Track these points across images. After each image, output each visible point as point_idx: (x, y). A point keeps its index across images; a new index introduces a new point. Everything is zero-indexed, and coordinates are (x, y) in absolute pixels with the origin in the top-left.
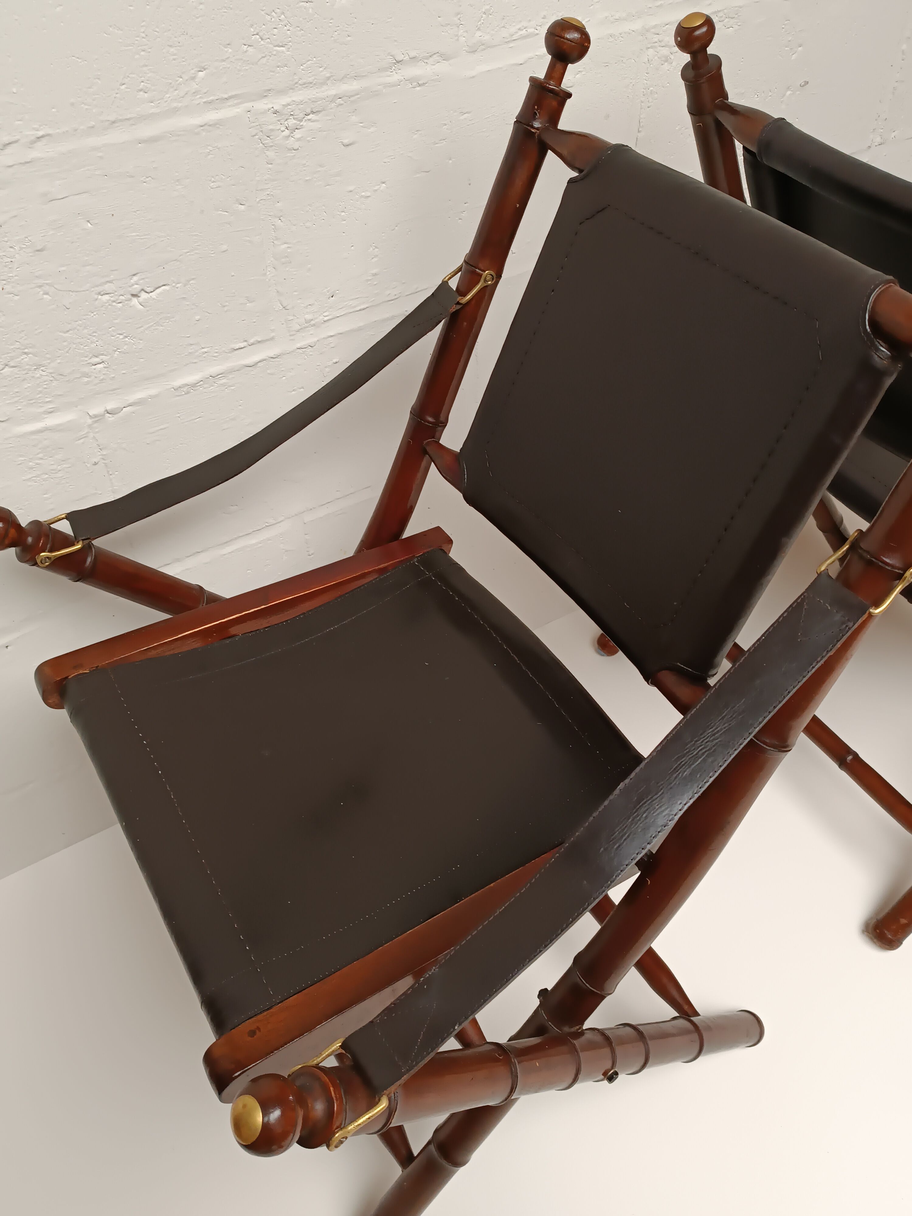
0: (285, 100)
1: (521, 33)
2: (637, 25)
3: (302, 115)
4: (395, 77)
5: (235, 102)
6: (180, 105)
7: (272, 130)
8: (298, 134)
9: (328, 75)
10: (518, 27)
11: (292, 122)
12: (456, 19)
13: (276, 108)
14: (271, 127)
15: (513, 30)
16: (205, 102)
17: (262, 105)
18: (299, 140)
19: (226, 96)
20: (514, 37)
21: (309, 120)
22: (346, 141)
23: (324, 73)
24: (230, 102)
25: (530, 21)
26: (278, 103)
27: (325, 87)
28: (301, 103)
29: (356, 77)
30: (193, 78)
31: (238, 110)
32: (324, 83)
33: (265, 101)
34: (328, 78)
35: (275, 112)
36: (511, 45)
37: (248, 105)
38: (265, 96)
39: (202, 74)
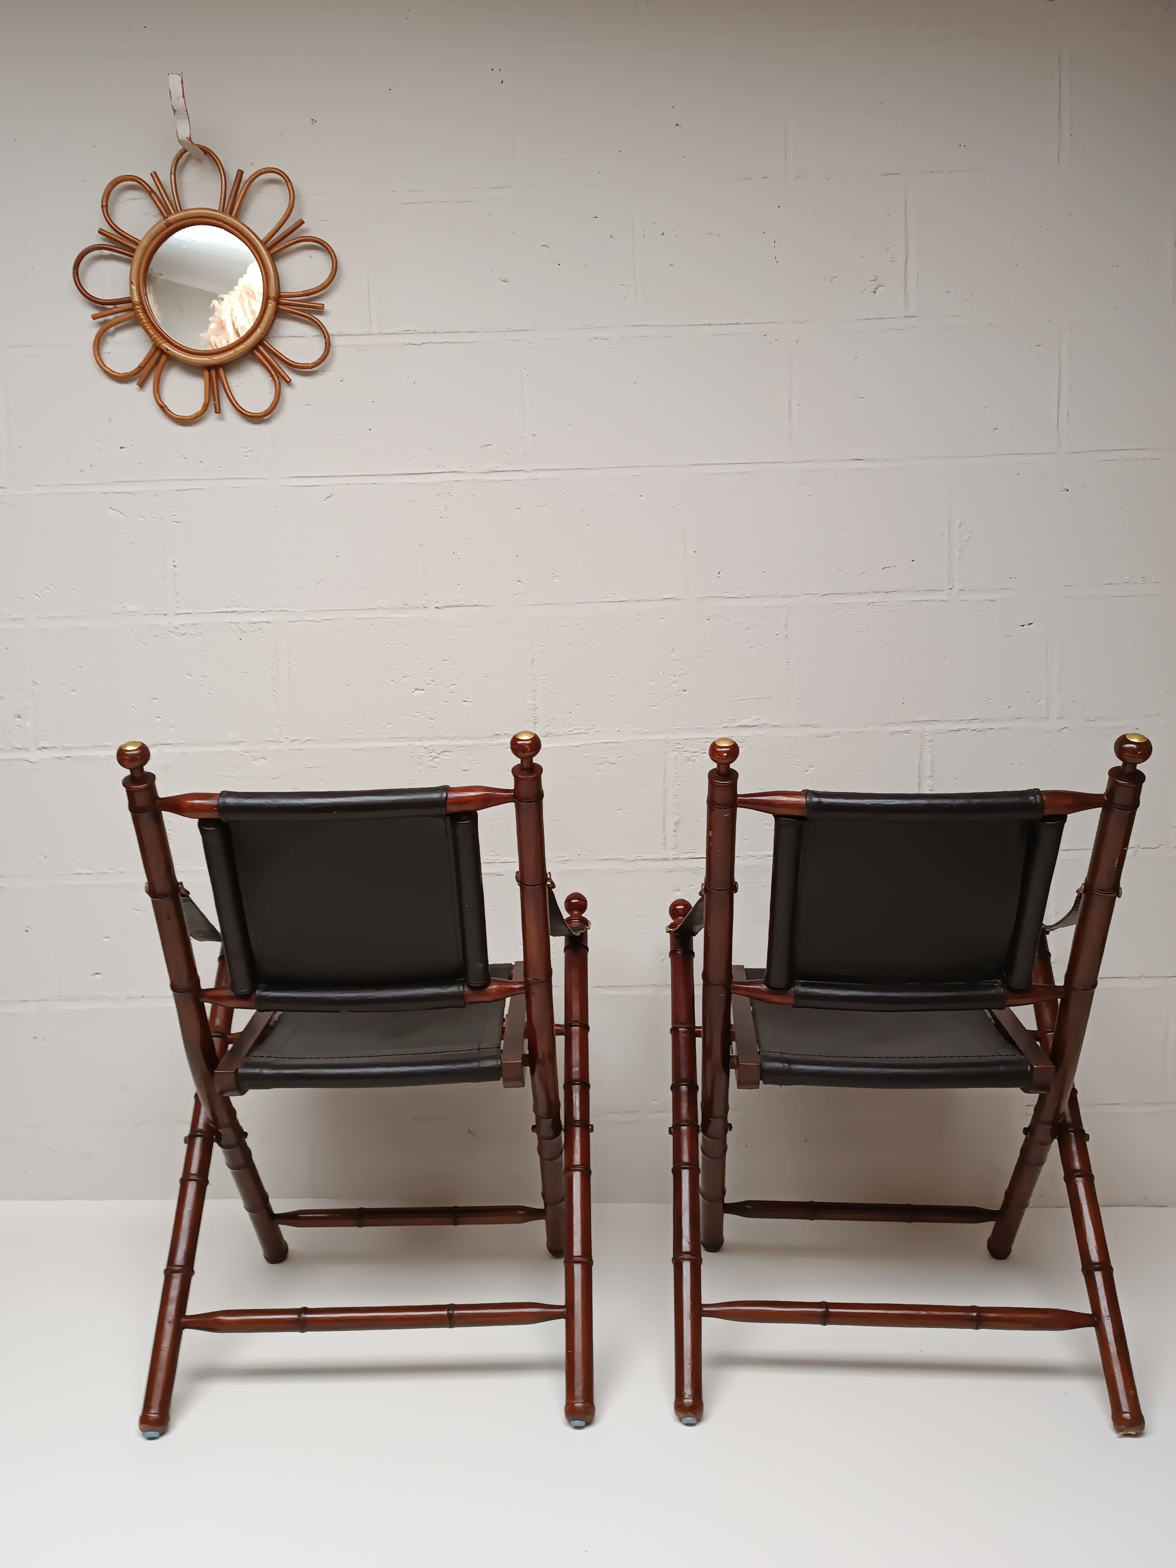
0: (431, 743)
1: (576, 731)
2: (662, 737)
3: (440, 752)
4: (495, 742)
5: (405, 740)
6: (376, 737)
7: (422, 756)
8: (436, 760)
9: (456, 735)
10: (575, 728)
11: (433, 754)
12: (532, 719)
13: (425, 746)
14: (422, 754)
15: (571, 729)
17: (419, 743)
18: (437, 763)
20: (572, 733)
21: (444, 755)
22: (464, 768)
26: (426, 744)
28: (440, 746)
30: (384, 727)
31: (406, 744)
32: (452, 739)
33: (420, 742)
34: (456, 737)
35: (425, 748)
36: (570, 736)
37: (411, 743)
38: (420, 740)
39: (389, 726)
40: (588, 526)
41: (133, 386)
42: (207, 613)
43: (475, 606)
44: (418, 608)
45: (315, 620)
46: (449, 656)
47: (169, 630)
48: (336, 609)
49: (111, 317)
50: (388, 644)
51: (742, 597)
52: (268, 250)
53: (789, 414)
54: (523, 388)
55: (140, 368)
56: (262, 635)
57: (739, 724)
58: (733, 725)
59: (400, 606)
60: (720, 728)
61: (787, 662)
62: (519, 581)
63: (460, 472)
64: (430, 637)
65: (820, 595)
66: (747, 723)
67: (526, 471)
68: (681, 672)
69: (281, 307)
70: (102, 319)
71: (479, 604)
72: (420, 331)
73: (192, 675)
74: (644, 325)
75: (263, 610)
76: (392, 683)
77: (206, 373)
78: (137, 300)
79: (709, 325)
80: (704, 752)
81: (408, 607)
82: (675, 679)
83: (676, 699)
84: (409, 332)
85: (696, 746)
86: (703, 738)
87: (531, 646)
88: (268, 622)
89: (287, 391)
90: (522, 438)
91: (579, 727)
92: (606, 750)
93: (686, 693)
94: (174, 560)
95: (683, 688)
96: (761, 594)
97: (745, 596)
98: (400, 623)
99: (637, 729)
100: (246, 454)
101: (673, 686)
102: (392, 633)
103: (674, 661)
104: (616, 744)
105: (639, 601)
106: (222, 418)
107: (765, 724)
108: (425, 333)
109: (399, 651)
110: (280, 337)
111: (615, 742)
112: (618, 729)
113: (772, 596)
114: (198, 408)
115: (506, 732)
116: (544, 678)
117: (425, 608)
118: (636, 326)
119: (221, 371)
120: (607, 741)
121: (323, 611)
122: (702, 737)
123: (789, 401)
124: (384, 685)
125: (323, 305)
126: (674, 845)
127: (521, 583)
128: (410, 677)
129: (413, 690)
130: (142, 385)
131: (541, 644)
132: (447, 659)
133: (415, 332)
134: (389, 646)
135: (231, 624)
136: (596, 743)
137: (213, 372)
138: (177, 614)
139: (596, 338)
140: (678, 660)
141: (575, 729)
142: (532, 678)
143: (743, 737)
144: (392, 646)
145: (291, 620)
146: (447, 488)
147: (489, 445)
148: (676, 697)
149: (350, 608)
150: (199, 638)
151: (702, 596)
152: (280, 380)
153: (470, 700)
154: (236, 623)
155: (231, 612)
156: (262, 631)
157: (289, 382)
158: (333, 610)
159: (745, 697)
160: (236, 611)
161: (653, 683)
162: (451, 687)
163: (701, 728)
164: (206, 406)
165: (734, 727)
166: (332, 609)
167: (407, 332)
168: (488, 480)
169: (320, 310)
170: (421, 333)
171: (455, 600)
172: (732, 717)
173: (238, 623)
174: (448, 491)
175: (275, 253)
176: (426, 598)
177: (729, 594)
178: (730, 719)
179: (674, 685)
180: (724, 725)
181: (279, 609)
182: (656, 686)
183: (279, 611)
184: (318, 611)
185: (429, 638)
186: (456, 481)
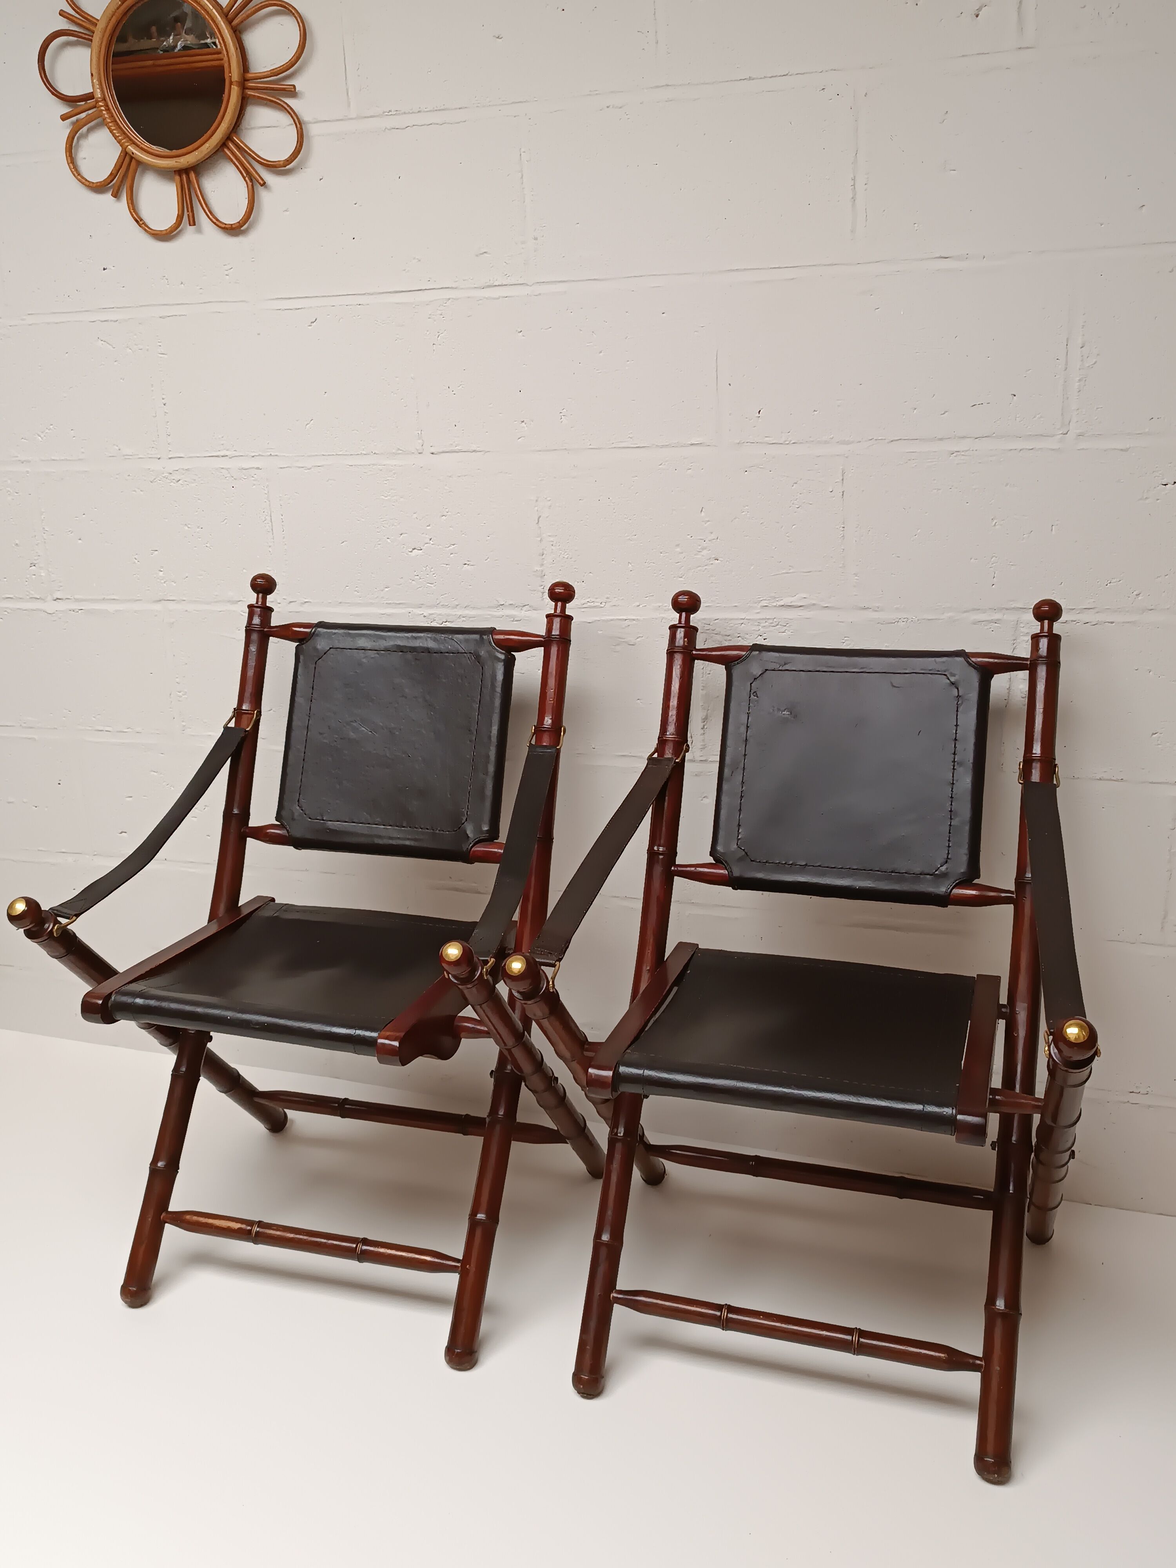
0: (431, 611)
1: (589, 604)
4: (501, 613)
5: (404, 606)
6: (374, 602)
9: (457, 604)
12: (540, 588)
13: (425, 614)
15: (583, 602)
16: (386, 603)
19: (398, 602)
20: (584, 606)
23: (455, 602)
24: (401, 606)
25: (597, 598)
27: (455, 610)
29: (474, 608)
31: (404, 611)
33: (420, 609)
34: (457, 605)
35: (425, 616)
36: (583, 610)
38: (420, 607)
39: (386, 589)
40: (601, 352)
41: (108, 197)
42: (198, 457)
43: (474, 451)
44: (413, 453)
45: (306, 467)
46: (447, 510)
47: (163, 475)
48: (327, 454)
49: (83, 115)
50: (383, 495)
51: (787, 442)
52: (229, 22)
53: (852, 198)
54: (522, 177)
55: (113, 176)
56: (255, 482)
57: (782, 603)
58: (775, 604)
59: (394, 451)
60: (759, 606)
61: (844, 527)
62: (523, 422)
63: (452, 288)
64: (427, 488)
65: (886, 441)
66: (791, 602)
67: (528, 285)
68: (713, 536)
69: (250, 92)
70: (74, 119)
71: (478, 449)
72: (403, 111)
73: (189, 526)
74: (668, 85)
75: (253, 454)
76: (388, 540)
77: (177, 178)
78: (99, 96)
79: (750, 79)
80: (739, 635)
81: (401, 452)
82: (705, 544)
83: (706, 569)
84: (390, 113)
85: (728, 628)
86: (737, 619)
87: (537, 501)
88: (258, 468)
89: (262, 193)
90: (523, 243)
91: (593, 600)
92: (623, 628)
93: (719, 563)
94: (164, 397)
95: (714, 556)
96: (811, 439)
97: (791, 442)
98: (393, 472)
99: (660, 604)
100: (226, 273)
101: (702, 553)
102: (386, 482)
103: (704, 523)
104: (634, 622)
105: (663, 446)
106: (199, 231)
107: (814, 605)
108: (409, 113)
109: (394, 504)
110: (252, 128)
111: (634, 620)
112: (638, 604)
113: (826, 442)
114: (173, 220)
115: (511, 603)
116: (552, 539)
117: (420, 453)
118: (657, 87)
119: (192, 175)
120: (625, 618)
121: (314, 456)
122: (736, 617)
123: (854, 179)
124: (380, 543)
125: (294, 86)
126: (701, 745)
127: (525, 424)
128: (406, 535)
129: (410, 550)
130: (116, 195)
131: (548, 499)
132: (445, 514)
133: (398, 113)
134: (383, 497)
135: (223, 471)
136: (612, 620)
137: (184, 177)
138: (170, 458)
139: (608, 107)
140: (708, 521)
141: (588, 602)
142: (539, 539)
143: (786, 620)
144: (387, 498)
145: (281, 466)
146: (439, 308)
147: (485, 252)
148: (706, 567)
149: (341, 453)
150: (193, 485)
151: (738, 442)
152: (254, 183)
153: (471, 563)
154: (227, 469)
155: (222, 456)
156: (253, 479)
157: (264, 184)
158: (323, 455)
159: (790, 570)
160: (227, 456)
161: (678, 549)
162: (450, 548)
163: (736, 606)
164: (180, 218)
165: (775, 606)
166: (323, 453)
167: (388, 113)
168: (485, 298)
169: (292, 92)
170: (405, 113)
171: (451, 444)
172: (773, 595)
173: (228, 468)
174: (440, 312)
175: (238, 24)
176: (420, 441)
177: (770, 439)
178: (771, 597)
179: (705, 552)
180: (764, 603)
181: (269, 454)
182: (682, 553)
183: (269, 456)
184: (309, 456)
185: (426, 490)
186: (449, 299)
